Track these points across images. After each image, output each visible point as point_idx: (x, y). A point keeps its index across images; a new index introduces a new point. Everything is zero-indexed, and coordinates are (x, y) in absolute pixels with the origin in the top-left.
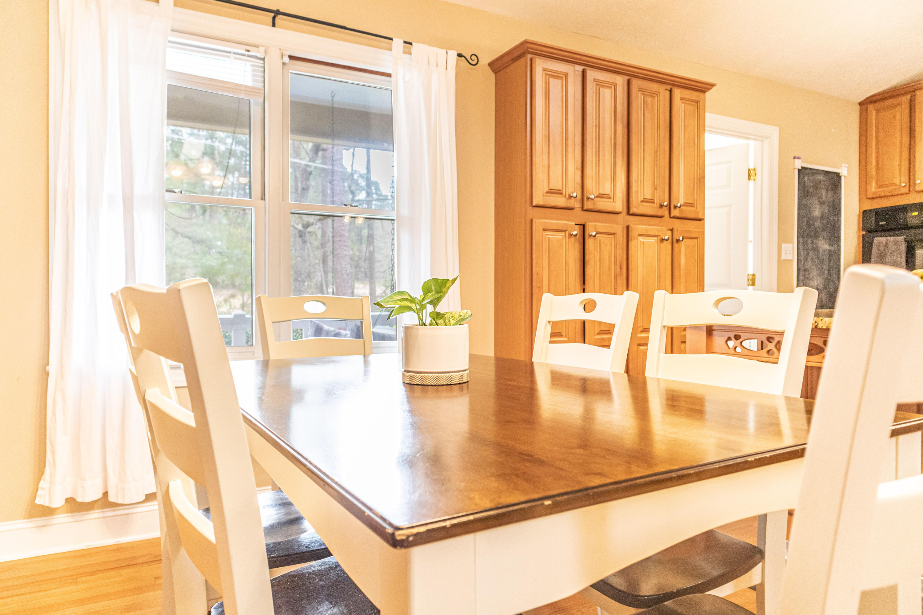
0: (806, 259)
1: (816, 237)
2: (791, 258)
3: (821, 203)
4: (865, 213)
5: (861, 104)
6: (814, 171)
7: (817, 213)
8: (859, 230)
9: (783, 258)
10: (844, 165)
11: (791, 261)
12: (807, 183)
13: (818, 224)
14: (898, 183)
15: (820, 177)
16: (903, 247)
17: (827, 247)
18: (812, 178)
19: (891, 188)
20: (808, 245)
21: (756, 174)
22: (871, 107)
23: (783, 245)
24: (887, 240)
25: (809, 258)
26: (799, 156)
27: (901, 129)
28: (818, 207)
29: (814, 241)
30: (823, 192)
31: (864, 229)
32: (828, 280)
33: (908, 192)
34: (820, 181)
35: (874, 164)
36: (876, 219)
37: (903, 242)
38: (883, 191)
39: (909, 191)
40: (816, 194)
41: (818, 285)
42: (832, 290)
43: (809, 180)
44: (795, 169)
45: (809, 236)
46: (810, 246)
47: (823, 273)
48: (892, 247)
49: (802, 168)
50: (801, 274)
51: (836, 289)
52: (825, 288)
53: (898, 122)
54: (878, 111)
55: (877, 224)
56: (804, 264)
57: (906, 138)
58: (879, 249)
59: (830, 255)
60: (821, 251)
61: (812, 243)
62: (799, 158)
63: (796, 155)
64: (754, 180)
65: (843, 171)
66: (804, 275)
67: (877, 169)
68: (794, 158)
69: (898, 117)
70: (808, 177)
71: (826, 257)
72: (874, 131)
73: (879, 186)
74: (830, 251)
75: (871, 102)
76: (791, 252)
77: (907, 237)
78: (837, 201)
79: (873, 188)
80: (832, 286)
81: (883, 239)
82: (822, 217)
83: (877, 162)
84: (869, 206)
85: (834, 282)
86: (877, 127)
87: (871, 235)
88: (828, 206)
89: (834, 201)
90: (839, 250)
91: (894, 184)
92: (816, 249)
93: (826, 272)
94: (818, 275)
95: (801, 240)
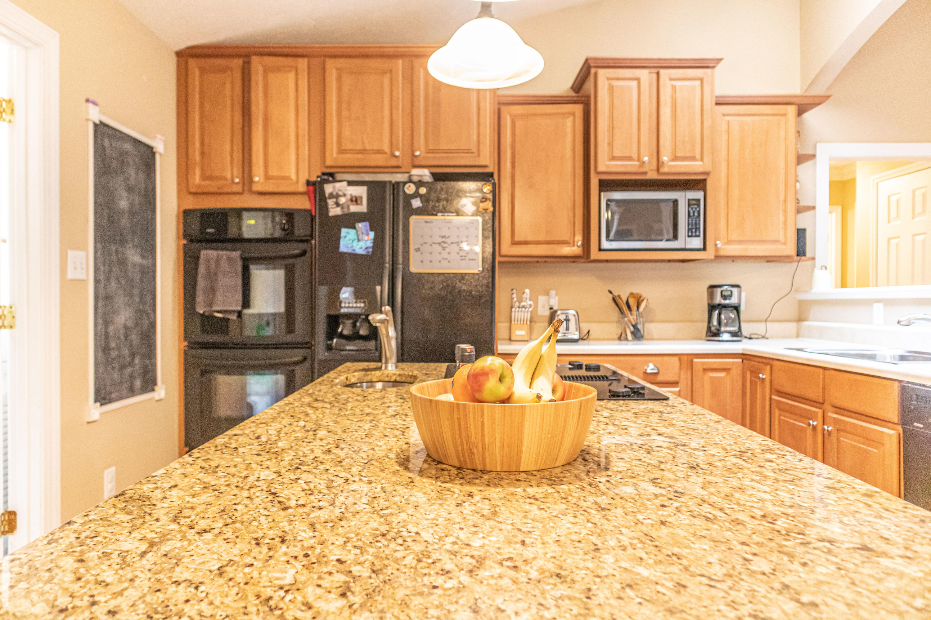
0: (108, 279)
1: (123, 242)
2: (83, 277)
3: (130, 190)
4: (187, 213)
5: (179, 54)
6: (118, 134)
7: (123, 204)
8: (178, 238)
9: (70, 276)
10: (159, 136)
11: (84, 281)
12: (108, 151)
13: (124, 221)
14: (229, 177)
15: (127, 146)
16: (239, 266)
17: (137, 259)
18: (114, 144)
19: (221, 183)
20: (110, 254)
21: (13, 110)
22: (192, 63)
23: (70, 253)
24: (218, 255)
25: (113, 275)
26: (96, 100)
27: (232, 104)
28: (125, 194)
29: (120, 249)
30: (132, 172)
31: (185, 236)
32: (139, 311)
33: (241, 191)
34: (127, 153)
35: (197, 144)
36: (202, 224)
37: (239, 259)
38: (210, 185)
39: (243, 190)
40: (122, 172)
41: (126, 321)
42: (146, 327)
43: (111, 145)
44: (88, 120)
45: (112, 240)
46: (114, 257)
47: (133, 301)
48: (225, 266)
49: (101, 123)
50: (100, 303)
51: (153, 325)
52: (136, 325)
53: (228, 92)
54: (203, 71)
55: (203, 231)
56: (105, 287)
57: (238, 117)
58: (208, 267)
59: (143, 273)
60: (130, 264)
61: (117, 251)
62: (95, 103)
63: (91, 98)
64: (10, 121)
65: (159, 146)
66: (106, 305)
67: (202, 154)
68: (88, 101)
69: (228, 86)
70: (109, 140)
71: (137, 276)
72: (197, 96)
73: (204, 177)
74: (142, 266)
75: (194, 56)
76: (84, 266)
77: (243, 252)
78: (150, 188)
79: (197, 178)
80: (146, 322)
81: (212, 253)
82: (132, 212)
83: (202, 144)
84: (191, 204)
85: (148, 314)
86: (202, 93)
87: (196, 245)
88: (139, 195)
89: (146, 188)
90: (154, 265)
91: (224, 178)
92: (123, 262)
93: (137, 299)
94: (127, 304)
95: (99, 246)
